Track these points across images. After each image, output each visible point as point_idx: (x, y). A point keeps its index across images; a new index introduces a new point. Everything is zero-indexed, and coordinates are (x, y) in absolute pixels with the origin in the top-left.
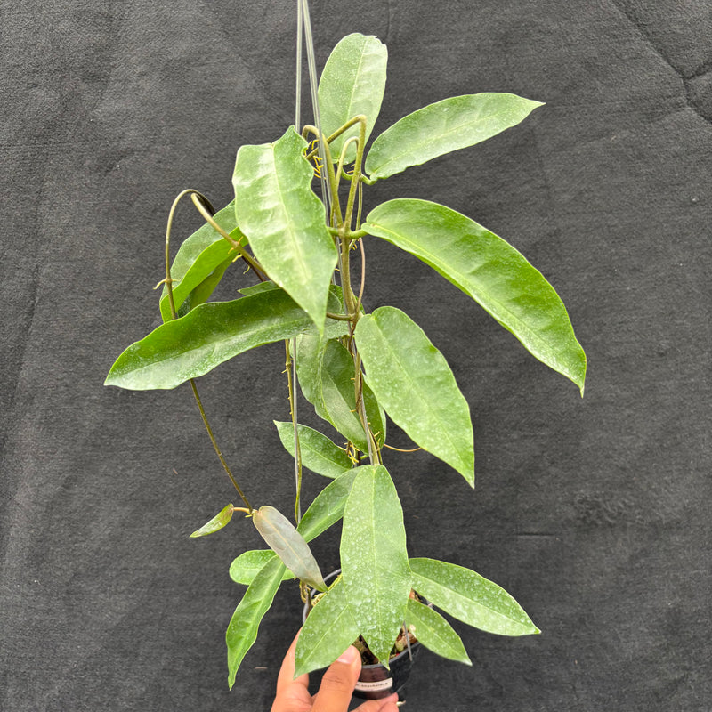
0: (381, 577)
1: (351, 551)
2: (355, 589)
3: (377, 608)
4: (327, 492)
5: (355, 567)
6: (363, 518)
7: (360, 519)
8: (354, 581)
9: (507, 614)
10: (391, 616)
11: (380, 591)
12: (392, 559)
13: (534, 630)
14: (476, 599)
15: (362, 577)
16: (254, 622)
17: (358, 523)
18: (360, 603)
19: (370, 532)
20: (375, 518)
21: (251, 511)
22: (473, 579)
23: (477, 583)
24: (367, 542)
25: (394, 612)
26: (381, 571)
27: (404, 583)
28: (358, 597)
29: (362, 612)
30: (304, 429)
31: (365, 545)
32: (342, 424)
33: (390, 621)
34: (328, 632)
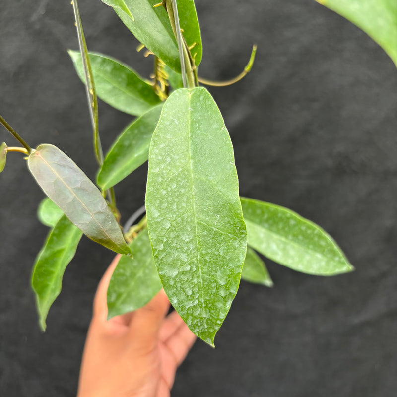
0: (204, 236)
1: (161, 203)
2: (169, 254)
3: (198, 277)
4: (132, 129)
5: (168, 225)
6: (176, 157)
7: (172, 159)
8: (167, 244)
9: (322, 252)
10: (219, 287)
11: (202, 255)
12: (218, 212)
13: (347, 267)
14: (290, 237)
15: (177, 237)
16: (59, 270)
17: (170, 164)
18: (175, 273)
19: (187, 177)
20: (193, 158)
21: (29, 151)
22: (288, 219)
23: (292, 222)
24: (183, 190)
25: (222, 283)
26: (205, 228)
27: (236, 244)
28: (173, 265)
29: (179, 285)
30: (104, 61)
31: (181, 195)
32: (145, 33)
33: (216, 294)
34: (140, 274)
